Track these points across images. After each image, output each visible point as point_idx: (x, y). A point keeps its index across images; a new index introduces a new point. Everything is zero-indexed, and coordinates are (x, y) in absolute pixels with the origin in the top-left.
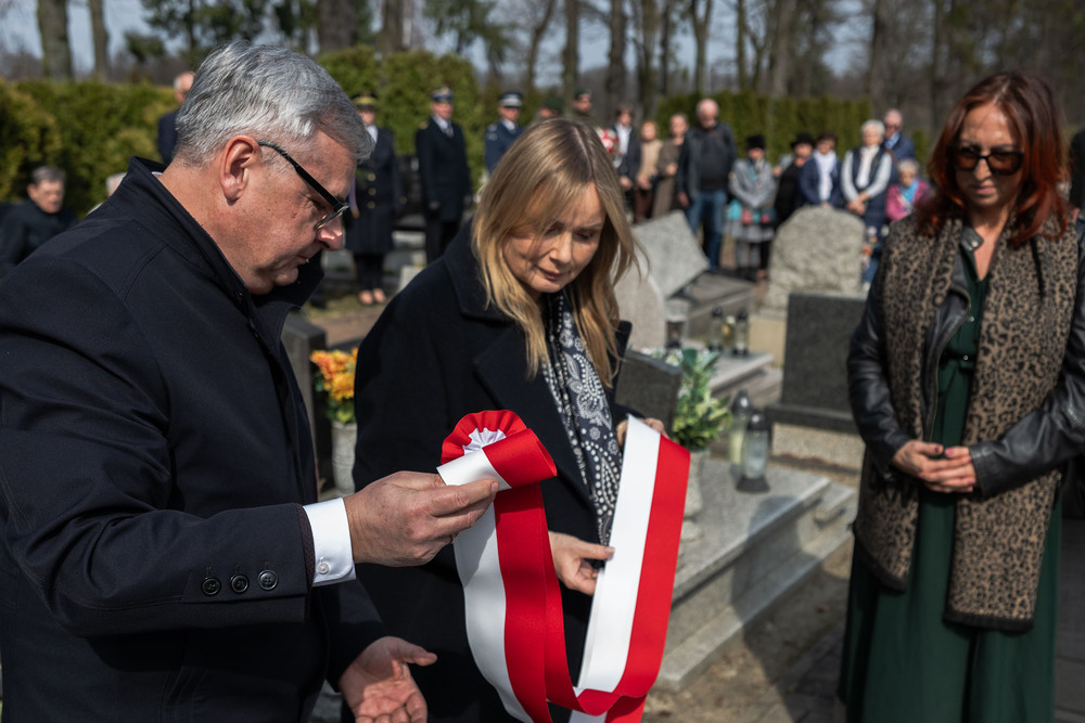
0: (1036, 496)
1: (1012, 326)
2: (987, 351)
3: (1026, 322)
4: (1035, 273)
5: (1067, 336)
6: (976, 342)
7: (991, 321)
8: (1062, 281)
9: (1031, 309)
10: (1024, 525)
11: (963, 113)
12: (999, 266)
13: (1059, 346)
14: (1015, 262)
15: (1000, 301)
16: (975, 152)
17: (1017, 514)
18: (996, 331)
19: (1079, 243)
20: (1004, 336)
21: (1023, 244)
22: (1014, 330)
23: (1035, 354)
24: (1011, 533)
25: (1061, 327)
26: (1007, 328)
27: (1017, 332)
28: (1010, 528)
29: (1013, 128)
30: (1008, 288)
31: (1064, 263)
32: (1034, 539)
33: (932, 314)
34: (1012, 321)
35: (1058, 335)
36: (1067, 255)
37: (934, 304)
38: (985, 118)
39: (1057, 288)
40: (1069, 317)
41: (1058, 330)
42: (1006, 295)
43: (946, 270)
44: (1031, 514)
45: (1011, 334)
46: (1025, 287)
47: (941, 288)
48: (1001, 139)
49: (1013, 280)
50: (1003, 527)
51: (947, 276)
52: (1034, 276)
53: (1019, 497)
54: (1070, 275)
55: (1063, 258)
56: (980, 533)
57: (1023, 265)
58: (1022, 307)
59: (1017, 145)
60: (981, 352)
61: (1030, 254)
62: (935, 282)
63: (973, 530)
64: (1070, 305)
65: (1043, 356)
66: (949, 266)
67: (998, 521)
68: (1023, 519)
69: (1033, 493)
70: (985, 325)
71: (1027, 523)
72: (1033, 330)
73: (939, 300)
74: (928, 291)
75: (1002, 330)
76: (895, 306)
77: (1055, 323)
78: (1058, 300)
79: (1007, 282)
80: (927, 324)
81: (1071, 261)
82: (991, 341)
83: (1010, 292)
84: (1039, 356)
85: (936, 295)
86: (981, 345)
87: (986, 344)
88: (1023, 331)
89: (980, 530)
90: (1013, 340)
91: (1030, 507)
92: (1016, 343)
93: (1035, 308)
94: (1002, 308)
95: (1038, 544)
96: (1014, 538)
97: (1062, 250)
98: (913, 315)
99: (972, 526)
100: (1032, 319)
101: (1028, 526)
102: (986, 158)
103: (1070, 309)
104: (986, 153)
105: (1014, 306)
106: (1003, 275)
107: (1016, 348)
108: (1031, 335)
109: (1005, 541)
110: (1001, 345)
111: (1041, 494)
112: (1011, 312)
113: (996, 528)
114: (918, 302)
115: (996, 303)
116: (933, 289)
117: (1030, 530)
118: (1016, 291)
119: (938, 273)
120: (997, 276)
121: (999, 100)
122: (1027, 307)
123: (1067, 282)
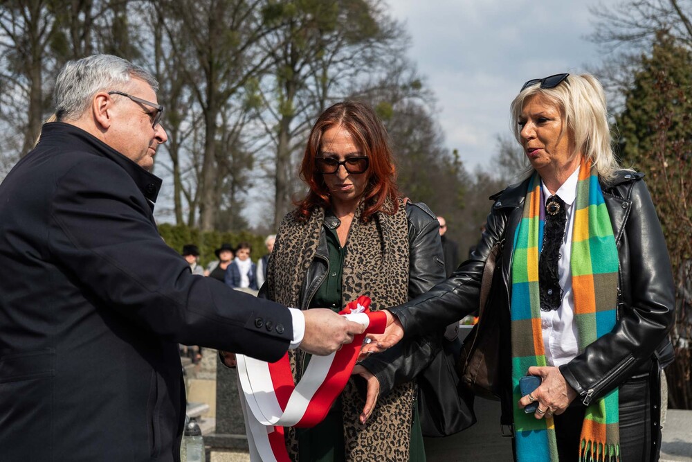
0: (400, 413)
1: (363, 277)
2: (348, 297)
3: (373, 273)
4: (378, 239)
5: (407, 284)
6: (340, 291)
7: (349, 275)
8: (399, 244)
9: (376, 264)
10: (394, 438)
11: (320, 132)
12: (353, 236)
13: (402, 291)
14: (365, 233)
15: (354, 260)
16: (334, 160)
17: (388, 429)
18: (353, 282)
19: (408, 218)
20: (359, 285)
21: (370, 221)
22: (365, 279)
23: (383, 297)
24: (386, 445)
25: (401, 276)
26: (361, 279)
27: (368, 281)
28: (385, 442)
29: (357, 140)
30: (360, 251)
31: (399, 232)
32: (402, 449)
33: (302, 275)
34: (364, 274)
35: (401, 283)
36: (401, 226)
37: (304, 269)
38: (337, 135)
39: (396, 249)
40: (407, 269)
41: (400, 279)
42: (359, 256)
43: (312, 243)
44: (399, 428)
45: (363, 282)
46: (371, 249)
47: (309, 256)
48: (351, 149)
49: (363, 245)
50: (380, 441)
51: (313, 247)
52: (377, 241)
53: (388, 415)
54: (403, 239)
55: (398, 228)
56: (364, 449)
57: (370, 235)
58: (370, 262)
59: (361, 153)
60: (344, 298)
61: (375, 227)
62: (304, 252)
63: (359, 448)
64: (406, 261)
65: (389, 299)
66: (315, 240)
67: (375, 437)
68: (392, 432)
69: (398, 411)
70: (345, 277)
71: (396, 436)
72: (379, 278)
73: (307, 265)
74: (300, 259)
75: (357, 281)
76: (280, 273)
77: (397, 274)
78: (397, 257)
79: (359, 247)
80: (300, 284)
81: (404, 230)
82: (350, 289)
83: (361, 253)
84: (386, 298)
85: (306, 262)
86: (343, 293)
87: (347, 292)
88: (372, 280)
89: (363, 446)
90: (366, 288)
91: (396, 422)
92: (368, 290)
93: (379, 263)
94: (356, 264)
95: (406, 452)
96: (389, 449)
97: (397, 223)
98: (290, 277)
99: (358, 445)
100: (378, 271)
101: (397, 438)
102: (343, 163)
103: (407, 264)
104: (342, 160)
105: (364, 263)
106: (356, 242)
107: (369, 293)
108: (378, 282)
109: (382, 453)
110: (358, 292)
111: (403, 412)
112: (362, 267)
113: (375, 443)
114: (293, 268)
115: (351, 262)
116: (303, 258)
117: (399, 441)
118: (365, 253)
119: (306, 245)
120: (351, 243)
121: (343, 122)
122: (373, 263)
123: (402, 244)
